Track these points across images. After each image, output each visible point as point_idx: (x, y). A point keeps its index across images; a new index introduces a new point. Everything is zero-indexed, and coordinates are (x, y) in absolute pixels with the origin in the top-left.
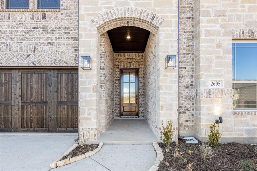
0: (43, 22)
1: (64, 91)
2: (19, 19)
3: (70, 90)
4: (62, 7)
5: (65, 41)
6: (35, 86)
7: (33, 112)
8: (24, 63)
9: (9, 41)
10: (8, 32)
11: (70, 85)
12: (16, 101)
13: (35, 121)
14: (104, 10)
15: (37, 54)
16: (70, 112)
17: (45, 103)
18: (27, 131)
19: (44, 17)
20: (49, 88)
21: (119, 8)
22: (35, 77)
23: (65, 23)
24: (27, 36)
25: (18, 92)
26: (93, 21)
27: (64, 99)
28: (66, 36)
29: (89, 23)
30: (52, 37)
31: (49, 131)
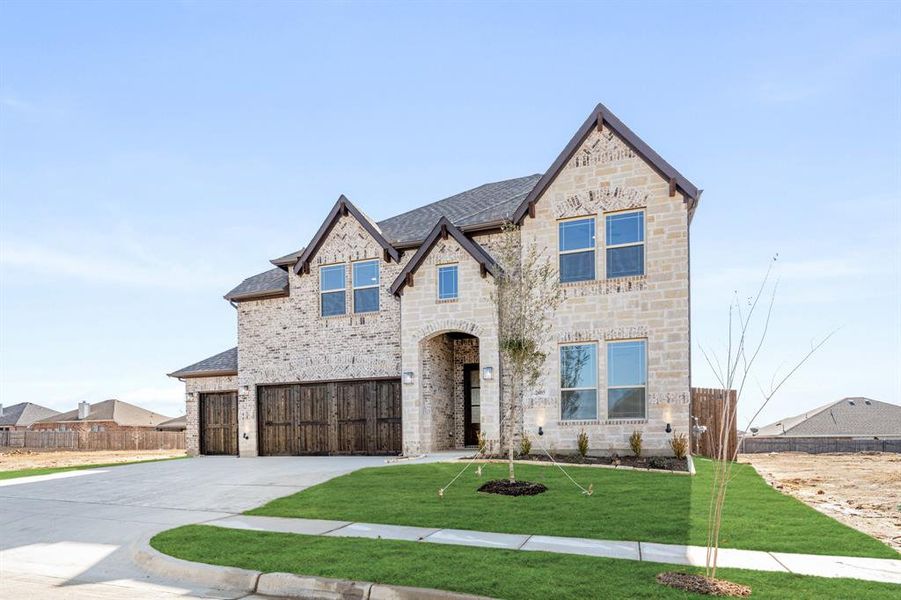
0: (362, 328)
1: (384, 406)
2: (336, 326)
3: (391, 405)
4: (381, 308)
5: (385, 348)
6: (352, 401)
7: (350, 432)
8: (343, 376)
9: (327, 352)
10: (326, 342)
11: (391, 398)
12: (333, 420)
13: (353, 443)
14: (425, 325)
15: (356, 364)
16: (391, 432)
17: (363, 421)
18: (344, 455)
19: (363, 322)
20: (367, 403)
21: (439, 321)
22: (351, 390)
23: (384, 327)
24: (346, 345)
25: (334, 409)
26: (414, 336)
27: (383, 416)
28: (386, 341)
29: (411, 338)
30: (372, 344)
31: (368, 455)
